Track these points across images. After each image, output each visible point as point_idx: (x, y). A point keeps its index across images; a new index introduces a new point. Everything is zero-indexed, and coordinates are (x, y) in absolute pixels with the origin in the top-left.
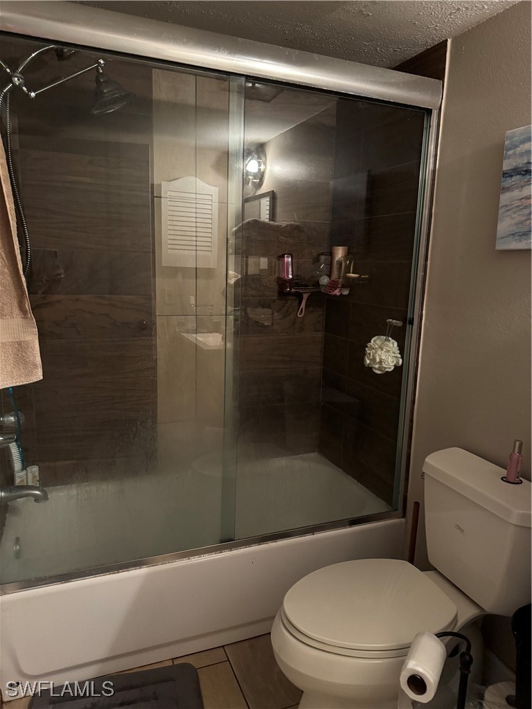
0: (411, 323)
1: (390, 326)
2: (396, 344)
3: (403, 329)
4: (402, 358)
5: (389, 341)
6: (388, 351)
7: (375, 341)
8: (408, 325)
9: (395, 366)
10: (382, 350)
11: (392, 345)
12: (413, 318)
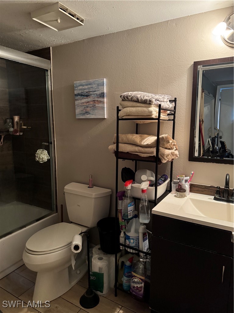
0: (51, 143)
1: (44, 145)
2: (47, 152)
3: (49, 146)
4: (49, 156)
5: (44, 151)
6: (44, 154)
7: (38, 151)
8: (50, 144)
9: (47, 159)
10: (42, 154)
11: (45, 152)
12: (52, 142)
